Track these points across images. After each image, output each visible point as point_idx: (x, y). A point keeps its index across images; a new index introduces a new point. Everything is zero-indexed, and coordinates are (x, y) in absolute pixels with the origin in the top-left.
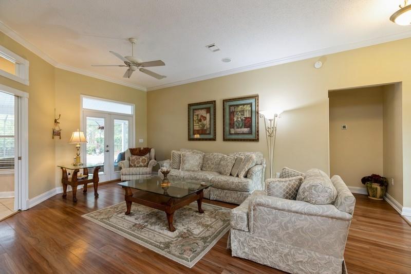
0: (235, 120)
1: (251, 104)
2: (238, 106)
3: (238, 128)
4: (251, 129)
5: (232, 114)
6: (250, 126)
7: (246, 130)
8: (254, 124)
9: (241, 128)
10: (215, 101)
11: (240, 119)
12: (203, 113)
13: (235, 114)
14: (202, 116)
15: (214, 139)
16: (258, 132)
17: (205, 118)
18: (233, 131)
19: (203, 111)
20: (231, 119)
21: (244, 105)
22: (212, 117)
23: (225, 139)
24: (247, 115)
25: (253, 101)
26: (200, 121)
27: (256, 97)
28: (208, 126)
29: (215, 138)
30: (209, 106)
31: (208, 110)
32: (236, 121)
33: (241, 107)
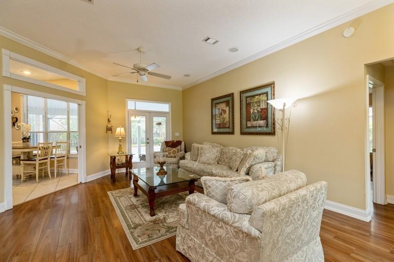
0: (251, 112)
1: (267, 93)
2: (254, 96)
3: (254, 120)
4: (267, 121)
5: (248, 105)
6: (266, 118)
7: (262, 122)
8: (269, 116)
9: (257, 120)
10: (233, 94)
11: (256, 111)
12: (223, 106)
13: (251, 105)
14: (222, 110)
15: (232, 133)
16: (274, 124)
17: (224, 111)
18: (249, 124)
19: (223, 104)
20: (248, 112)
21: (260, 95)
22: (231, 110)
23: (242, 133)
24: (263, 106)
25: (268, 90)
26: (221, 114)
27: (271, 85)
28: (228, 120)
29: (233, 131)
30: (228, 99)
31: (227, 103)
32: (253, 113)
33: (257, 97)
